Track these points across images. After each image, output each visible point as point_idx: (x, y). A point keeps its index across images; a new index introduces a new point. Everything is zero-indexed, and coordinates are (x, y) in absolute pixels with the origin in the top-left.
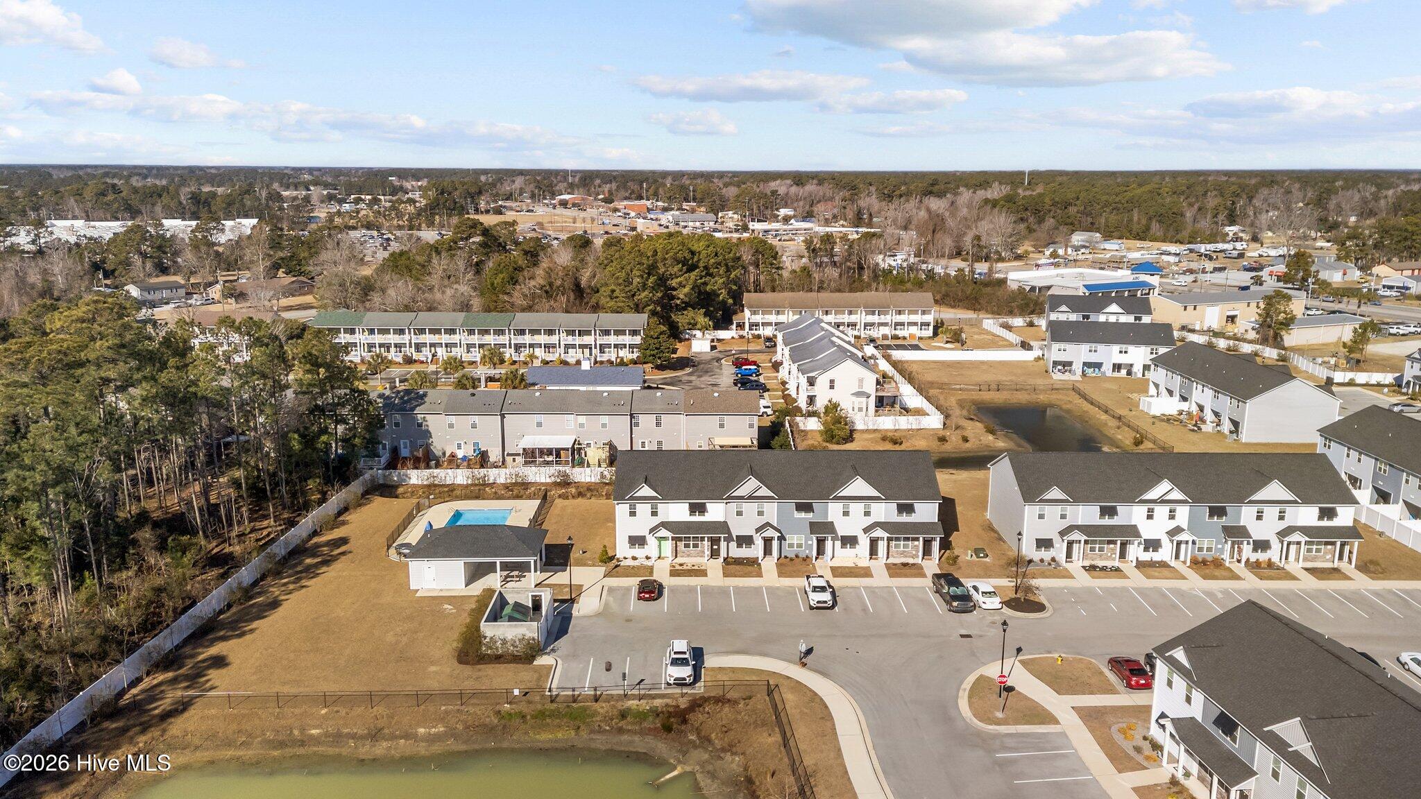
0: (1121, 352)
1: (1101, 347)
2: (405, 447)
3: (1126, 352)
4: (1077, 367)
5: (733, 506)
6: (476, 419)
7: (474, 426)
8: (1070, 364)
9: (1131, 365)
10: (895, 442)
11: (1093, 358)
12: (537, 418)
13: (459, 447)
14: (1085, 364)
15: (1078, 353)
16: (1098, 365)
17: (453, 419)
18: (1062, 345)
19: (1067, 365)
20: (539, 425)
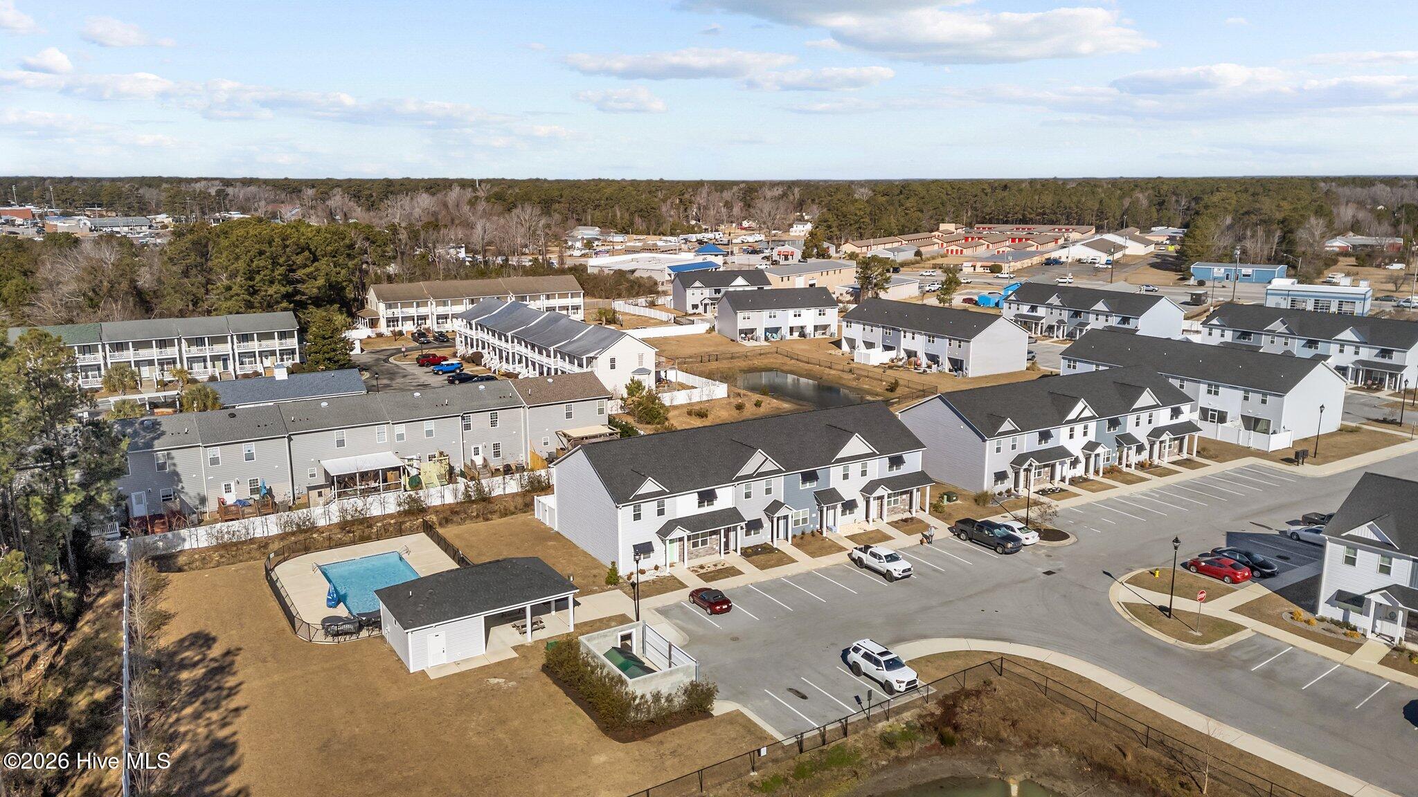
0: (795, 316)
1: (779, 313)
2: (140, 502)
3: (799, 315)
4: (760, 333)
5: (742, 488)
6: (253, 447)
7: (249, 457)
8: (752, 331)
9: (802, 328)
10: (702, 415)
11: (773, 324)
12: (335, 435)
13: (228, 489)
14: (767, 330)
15: (759, 320)
16: (776, 330)
17: (217, 452)
18: (746, 314)
19: (749, 333)
20: (341, 443)
